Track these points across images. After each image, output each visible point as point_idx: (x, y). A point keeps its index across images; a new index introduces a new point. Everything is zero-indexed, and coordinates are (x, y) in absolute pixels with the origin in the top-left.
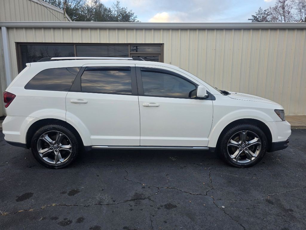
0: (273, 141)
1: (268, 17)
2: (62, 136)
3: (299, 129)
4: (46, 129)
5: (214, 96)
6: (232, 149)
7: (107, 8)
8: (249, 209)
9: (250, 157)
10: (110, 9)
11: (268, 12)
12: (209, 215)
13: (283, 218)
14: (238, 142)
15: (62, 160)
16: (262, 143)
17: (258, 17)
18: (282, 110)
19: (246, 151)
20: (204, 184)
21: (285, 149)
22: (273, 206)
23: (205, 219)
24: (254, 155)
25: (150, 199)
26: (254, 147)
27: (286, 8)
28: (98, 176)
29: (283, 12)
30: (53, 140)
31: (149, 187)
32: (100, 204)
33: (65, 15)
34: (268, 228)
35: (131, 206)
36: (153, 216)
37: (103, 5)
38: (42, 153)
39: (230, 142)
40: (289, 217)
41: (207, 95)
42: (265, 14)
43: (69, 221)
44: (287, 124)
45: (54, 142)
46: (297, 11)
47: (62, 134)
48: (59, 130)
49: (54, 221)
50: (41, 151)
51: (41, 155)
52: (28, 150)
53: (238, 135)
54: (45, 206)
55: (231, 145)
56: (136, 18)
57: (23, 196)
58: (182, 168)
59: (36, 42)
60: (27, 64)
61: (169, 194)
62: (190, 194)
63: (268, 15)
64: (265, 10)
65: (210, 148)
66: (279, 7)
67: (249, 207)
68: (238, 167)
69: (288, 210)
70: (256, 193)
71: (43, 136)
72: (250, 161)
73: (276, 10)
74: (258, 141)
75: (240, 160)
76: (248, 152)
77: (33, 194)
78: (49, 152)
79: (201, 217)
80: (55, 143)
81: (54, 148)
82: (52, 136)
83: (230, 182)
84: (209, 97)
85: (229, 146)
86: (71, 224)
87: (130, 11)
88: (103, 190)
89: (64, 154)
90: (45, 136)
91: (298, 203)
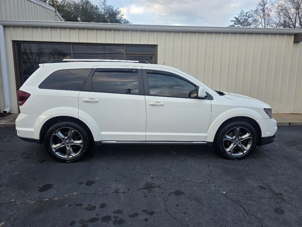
0: (262, 136)
1: (249, 19)
2: (74, 132)
3: (281, 126)
4: (59, 126)
5: (212, 96)
6: (227, 144)
7: (94, 5)
8: (246, 194)
9: (242, 150)
10: (97, 6)
11: (249, 15)
12: (214, 199)
13: (274, 200)
14: (232, 137)
15: (74, 155)
16: (253, 138)
17: (240, 19)
18: (270, 109)
19: (239, 145)
20: (205, 174)
21: (271, 144)
22: (265, 191)
23: (211, 202)
24: (245, 148)
25: (160, 188)
26: (246, 141)
27: (266, 11)
28: (108, 168)
29: (264, 14)
30: (65, 136)
31: (157, 178)
32: (117, 191)
33: (56, 13)
34: (264, 208)
35: (145, 193)
36: (166, 201)
37: (89, 2)
38: (55, 148)
39: (225, 137)
40: (279, 199)
41: (206, 95)
42: (246, 16)
43: (93, 207)
44: (274, 121)
45: (66, 137)
46: (276, 14)
47: (74, 130)
48: (71, 126)
49: (79, 207)
50: (54, 146)
51: (54, 150)
52: (41, 145)
53: (232, 131)
54: (68, 195)
55: (226, 140)
56: (123, 17)
57: (44, 187)
58: (183, 161)
59: (33, 40)
60: (40, 65)
61: (175, 183)
62: (194, 182)
63: (249, 17)
64: (246, 13)
65: (209, 143)
66: (260, 10)
67: (246, 192)
68: (233, 159)
69: (278, 194)
70: (250, 180)
71: (56, 132)
72: (242, 153)
73: (257, 13)
74: (249, 136)
75: (234, 153)
76: (240, 146)
77: (52, 185)
78: (61, 147)
79: (207, 201)
80: (67, 139)
81: (66, 144)
82: (64, 132)
83: (227, 172)
84: (208, 97)
85: (224, 141)
86: (96, 209)
87: (117, 9)
88: (116, 180)
89: (76, 148)
90: (58, 132)
91: (286, 188)
